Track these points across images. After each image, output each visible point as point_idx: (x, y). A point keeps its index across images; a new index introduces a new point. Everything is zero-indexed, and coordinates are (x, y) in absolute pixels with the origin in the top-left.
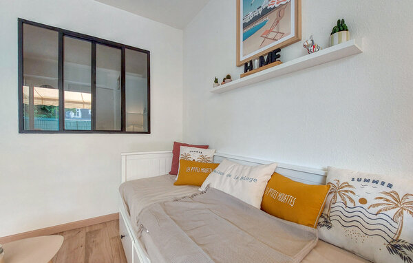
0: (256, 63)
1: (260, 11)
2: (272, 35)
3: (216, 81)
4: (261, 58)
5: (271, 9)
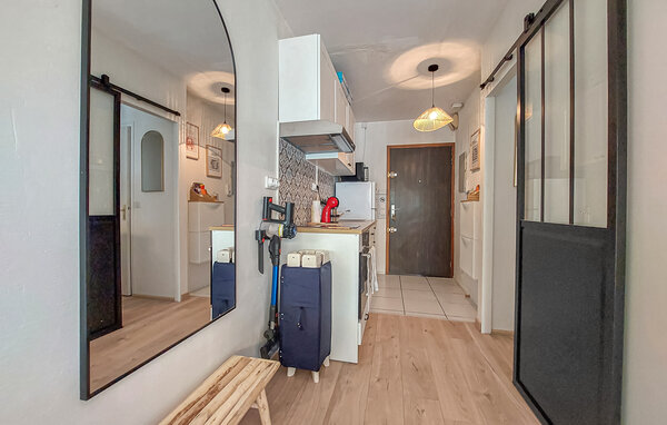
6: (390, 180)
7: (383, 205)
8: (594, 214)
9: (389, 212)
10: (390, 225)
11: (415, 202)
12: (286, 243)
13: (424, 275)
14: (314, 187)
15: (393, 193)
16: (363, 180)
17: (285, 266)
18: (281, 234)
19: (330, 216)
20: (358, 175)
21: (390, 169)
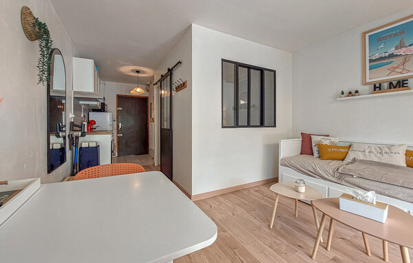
0: (386, 85)
1: (387, 55)
2: (398, 70)
3: (343, 93)
4: (391, 84)
5: (397, 55)
6: (118, 111)
7: (115, 123)
8: (168, 128)
9: (118, 126)
10: (118, 133)
11: (132, 122)
12: (81, 139)
13: (136, 155)
14: (82, 116)
15: (120, 117)
16: (104, 111)
17: (81, 148)
18: (80, 135)
19: (91, 129)
20: (102, 109)
21: (118, 106)
